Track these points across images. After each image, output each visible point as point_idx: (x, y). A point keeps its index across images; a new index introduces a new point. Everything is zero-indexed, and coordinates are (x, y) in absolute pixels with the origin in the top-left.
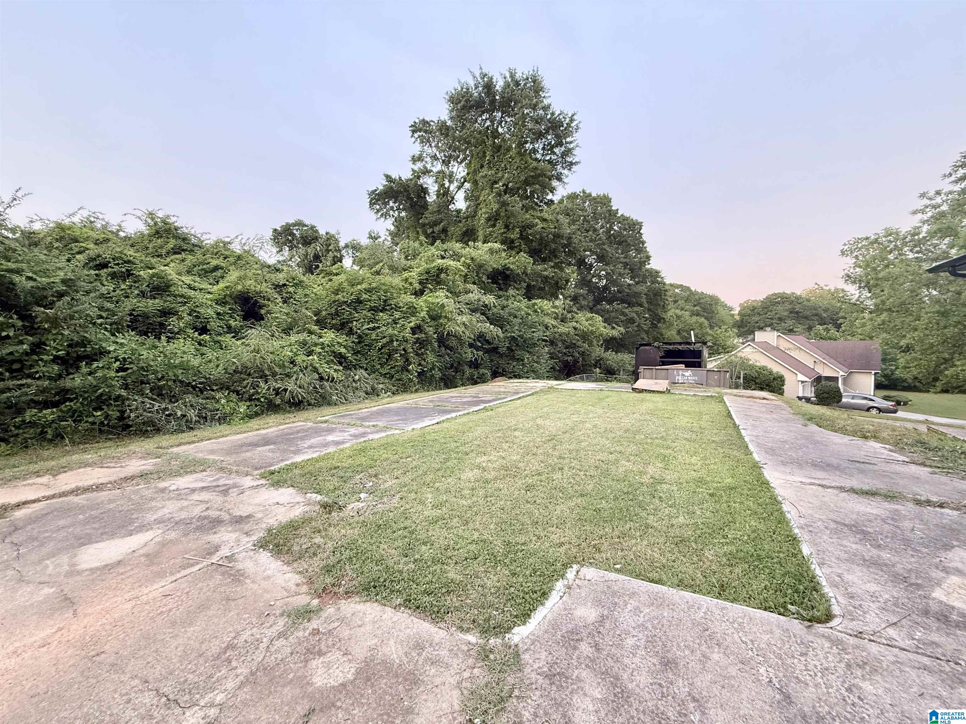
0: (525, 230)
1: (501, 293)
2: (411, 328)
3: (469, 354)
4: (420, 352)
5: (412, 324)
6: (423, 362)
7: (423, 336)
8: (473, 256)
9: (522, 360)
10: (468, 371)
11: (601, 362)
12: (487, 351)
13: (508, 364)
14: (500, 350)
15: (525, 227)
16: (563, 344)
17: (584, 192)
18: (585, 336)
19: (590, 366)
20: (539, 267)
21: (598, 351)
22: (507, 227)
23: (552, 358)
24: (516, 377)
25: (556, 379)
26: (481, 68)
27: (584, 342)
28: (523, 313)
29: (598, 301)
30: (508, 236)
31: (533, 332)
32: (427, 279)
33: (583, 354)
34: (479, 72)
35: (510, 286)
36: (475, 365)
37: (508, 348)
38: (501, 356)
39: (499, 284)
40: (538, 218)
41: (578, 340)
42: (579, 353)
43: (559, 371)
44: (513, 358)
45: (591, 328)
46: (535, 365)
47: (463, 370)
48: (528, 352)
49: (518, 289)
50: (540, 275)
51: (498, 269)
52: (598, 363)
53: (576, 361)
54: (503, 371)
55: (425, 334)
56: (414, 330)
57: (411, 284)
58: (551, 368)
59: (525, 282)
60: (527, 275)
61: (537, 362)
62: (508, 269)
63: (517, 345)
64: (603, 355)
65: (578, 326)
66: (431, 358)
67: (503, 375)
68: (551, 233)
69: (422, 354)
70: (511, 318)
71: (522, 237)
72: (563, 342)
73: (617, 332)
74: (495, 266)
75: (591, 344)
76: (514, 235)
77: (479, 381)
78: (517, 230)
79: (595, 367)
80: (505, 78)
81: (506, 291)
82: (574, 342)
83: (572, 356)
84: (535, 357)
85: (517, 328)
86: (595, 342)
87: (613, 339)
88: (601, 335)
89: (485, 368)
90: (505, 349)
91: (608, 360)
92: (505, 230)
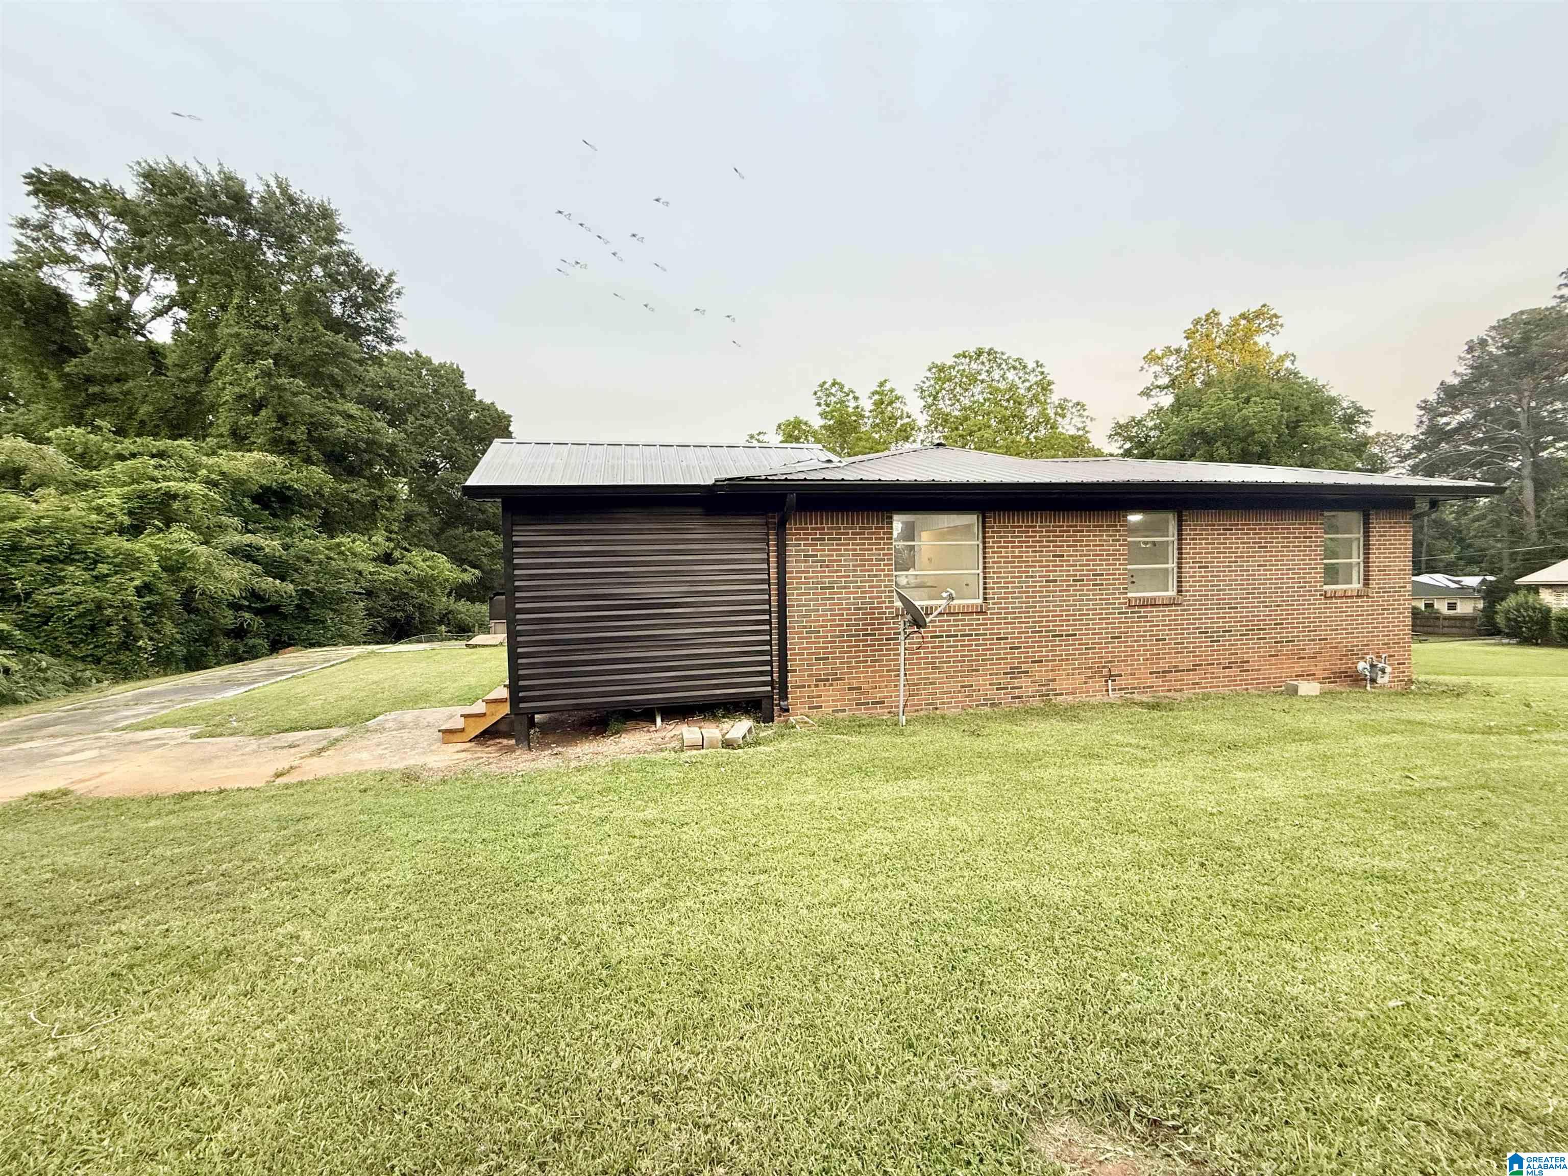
0: (317, 429)
1: (277, 523)
2: (136, 588)
3: (228, 619)
4: (149, 620)
5: (137, 583)
6: (156, 636)
7: (157, 597)
8: (225, 470)
9: (323, 622)
10: (226, 644)
11: (450, 616)
12: (257, 612)
13: (298, 628)
14: (283, 610)
15: (314, 425)
16: (388, 594)
17: (418, 354)
18: (422, 583)
19: (434, 623)
20: (344, 487)
21: (443, 602)
22: (282, 418)
23: (370, 615)
24: (312, 645)
25: (378, 643)
26: (220, 164)
27: (422, 591)
28: (321, 556)
29: (447, 524)
30: (286, 434)
31: (340, 583)
32: (141, 508)
33: (420, 607)
34: (218, 168)
35: (293, 513)
36: (239, 633)
37: (297, 605)
38: (284, 617)
39: (273, 509)
40: (340, 413)
41: (412, 589)
42: (414, 606)
43: (384, 633)
44: (307, 620)
45: (430, 572)
46: (345, 627)
47: (217, 643)
48: (332, 610)
49: (307, 518)
50: (346, 499)
51: (270, 487)
52: (446, 618)
53: (409, 618)
54: (289, 639)
55: (160, 594)
56: (139, 592)
57: (111, 515)
58: (370, 630)
59: (321, 508)
60: (322, 496)
61: (346, 623)
62: (289, 488)
63: (313, 602)
64: (453, 606)
65: (411, 569)
66: (169, 629)
67: (290, 645)
68: (362, 440)
69: (154, 624)
70: (301, 564)
71: (311, 439)
72: (389, 592)
73: (469, 575)
74: (264, 482)
75: (432, 592)
76: (299, 434)
77: (246, 655)
78: (303, 428)
79: (440, 623)
80: (268, 186)
81: (286, 520)
82: (405, 591)
83: (403, 610)
84: (344, 617)
85: (312, 578)
86: (438, 591)
87: (464, 584)
88: (448, 580)
89: (257, 635)
90: (292, 608)
91: (461, 613)
92: (279, 425)
